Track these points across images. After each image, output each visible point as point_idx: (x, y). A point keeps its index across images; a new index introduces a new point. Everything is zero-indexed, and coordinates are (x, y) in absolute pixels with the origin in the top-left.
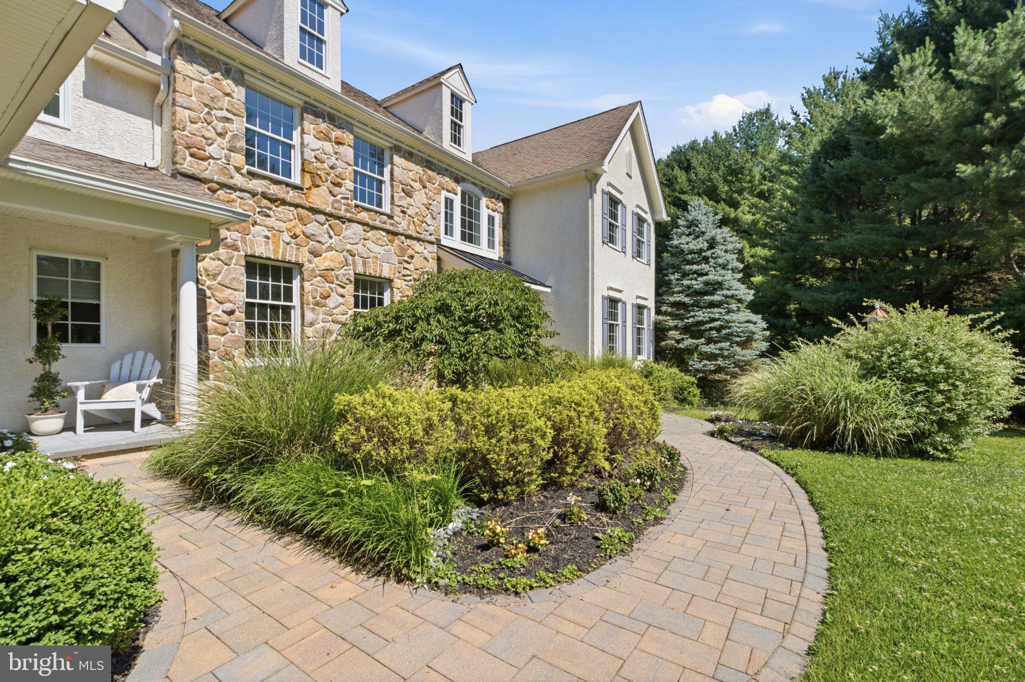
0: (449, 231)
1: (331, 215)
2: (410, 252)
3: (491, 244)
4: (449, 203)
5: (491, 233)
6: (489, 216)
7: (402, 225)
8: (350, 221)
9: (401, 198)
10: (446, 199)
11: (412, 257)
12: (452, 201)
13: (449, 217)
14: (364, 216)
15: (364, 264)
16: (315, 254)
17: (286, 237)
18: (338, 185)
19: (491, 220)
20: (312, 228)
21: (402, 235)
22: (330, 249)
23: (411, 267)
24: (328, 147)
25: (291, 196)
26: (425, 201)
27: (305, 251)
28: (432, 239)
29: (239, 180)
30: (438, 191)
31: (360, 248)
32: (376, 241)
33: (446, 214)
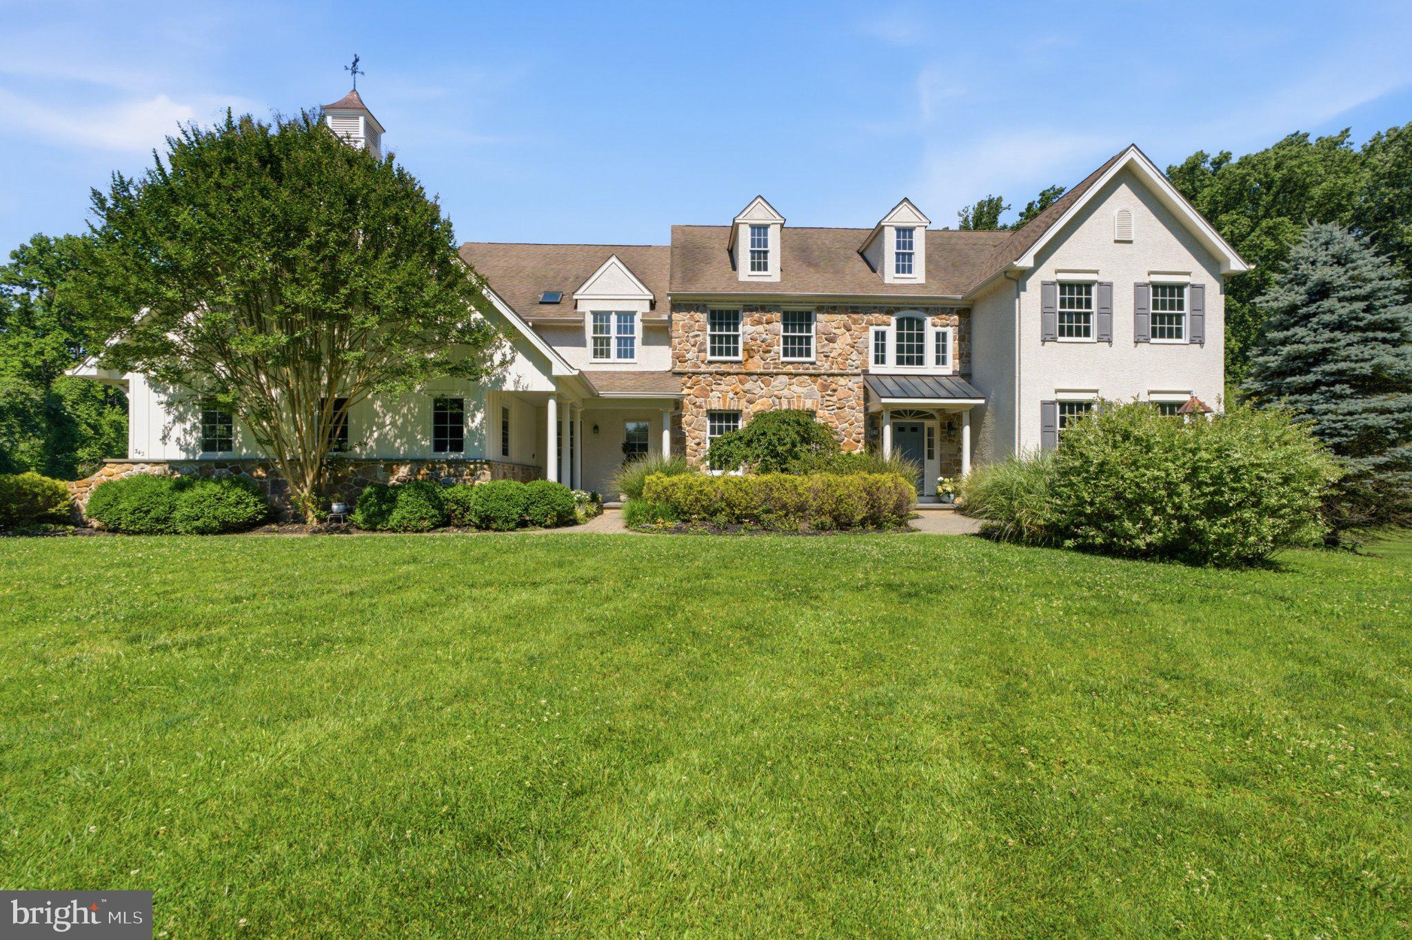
0: (880, 360)
1: (762, 374)
2: (834, 386)
3: (941, 360)
4: (881, 336)
5: (941, 349)
6: (938, 334)
7: (825, 366)
8: (777, 374)
9: (823, 346)
10: (877, 333)
11: (835, 391)
12: (883, 333)
13: (880, 348)
14: (790, 369)
15: (789, 402)
16: (751, 402)
17: (731, 395)
18: (769, 352)
19: (941, 337)
20: (748, 386)
21: (825, 375)
22: (762, 397)
23: (834, 399)
24: (760, 328)
25: (735, 368)
26: (849, 341)
27: (743, 402)
28: (859, 371)
29: (703, 368)
30: (866, 329)
31: (786, 392)
32: (800, 384)
33: (877, 346)
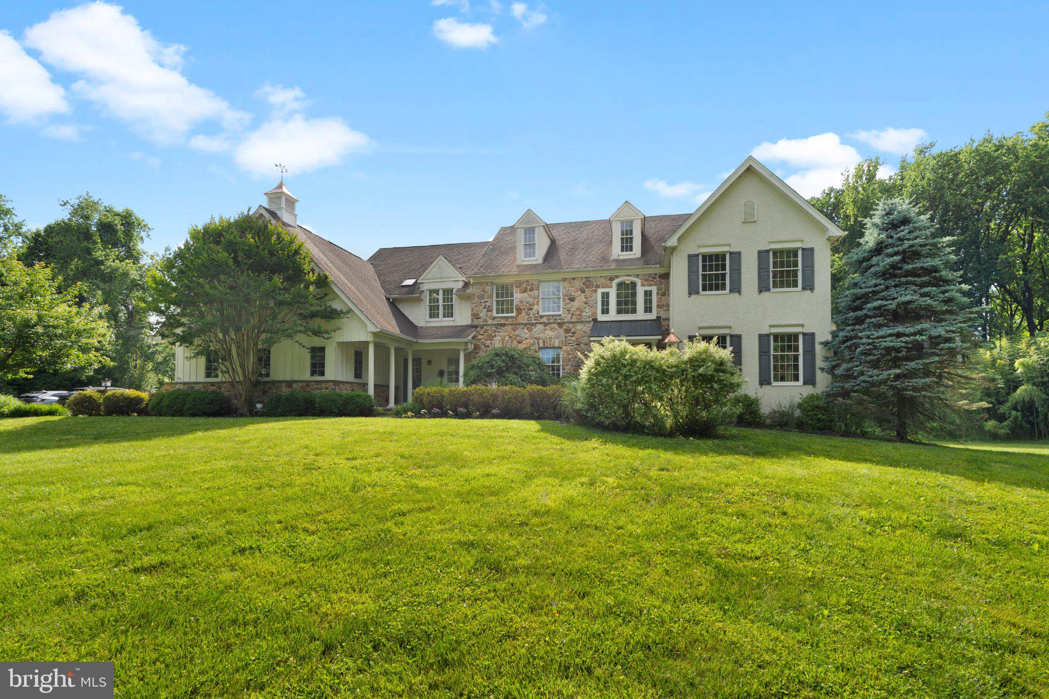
0: (605, 311)
1: (526, 324)
2: (573, 330)
3: (647, 311)
4: (606, 296)
6: (646, 291)
7: (568, 318)
8: (537, 324)
9: (567, 304)
10: (603, 293)
11: (574, 333)
12: (608, 294)
13: (605, 303)
14: (545, 320)
15: (544, 342)
16: (519, 342)
17: (507, 339)
18: (531, 309)
19: (648, 293)
20: (518, 332)
21: (567, 322)
22: (526, 339)
23: (574, 339)
26: (584, 300)
27: (515, 342)
28: (591, 319)
30: (595, 291)
31: (542, 335)
32: (552, 329)
33: (603, 302)
